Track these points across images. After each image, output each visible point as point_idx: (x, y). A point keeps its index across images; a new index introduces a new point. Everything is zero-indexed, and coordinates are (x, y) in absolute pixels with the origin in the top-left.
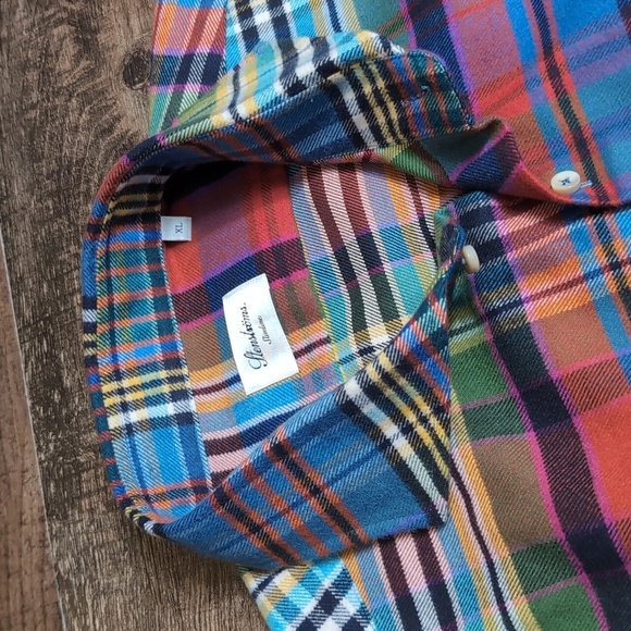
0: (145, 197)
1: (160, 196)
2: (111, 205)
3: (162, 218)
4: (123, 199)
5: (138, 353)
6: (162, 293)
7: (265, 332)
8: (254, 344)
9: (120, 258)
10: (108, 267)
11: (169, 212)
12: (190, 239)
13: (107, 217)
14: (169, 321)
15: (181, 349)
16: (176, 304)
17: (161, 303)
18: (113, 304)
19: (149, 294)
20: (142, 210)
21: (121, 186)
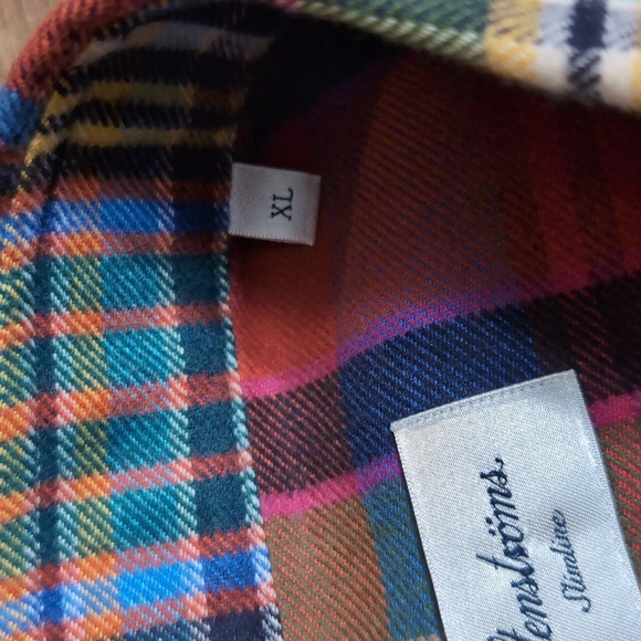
0: (186, 95)
1: (236, 100)
2: (56, 106)
3: (238, 170)
4: (107, 90)
5: (128, 588)
6: (214, 395)
7: (572, 569)
8: (529, 603)
9: (88, 279)
10: (42, 306)
11: (263, 153)
12: (310, 242)
13: (38, 145)
14: (234, 482)
15: (264, 578)
16: (254, 426)
17: (209, 428)
18: (54, 428)
19: (176, 398)
20: (172, 136)
21: (96, 50)
